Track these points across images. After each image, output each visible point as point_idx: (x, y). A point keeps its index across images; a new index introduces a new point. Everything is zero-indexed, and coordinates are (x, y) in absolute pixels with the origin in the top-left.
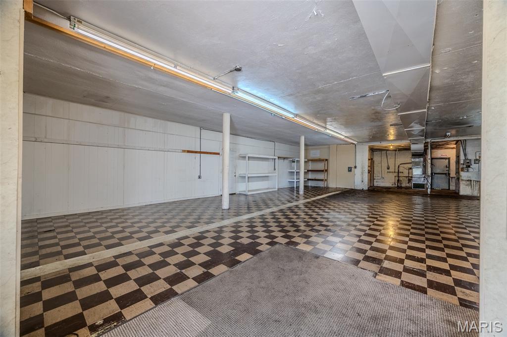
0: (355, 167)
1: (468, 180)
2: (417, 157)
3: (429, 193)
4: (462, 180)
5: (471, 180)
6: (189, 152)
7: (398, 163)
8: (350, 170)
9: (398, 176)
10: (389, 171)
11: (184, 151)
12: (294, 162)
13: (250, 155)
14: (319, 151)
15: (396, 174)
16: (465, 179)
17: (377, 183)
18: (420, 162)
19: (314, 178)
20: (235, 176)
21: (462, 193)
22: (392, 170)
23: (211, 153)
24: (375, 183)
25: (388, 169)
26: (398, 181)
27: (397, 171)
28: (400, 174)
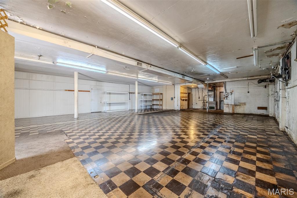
0: (175, 98)
1: (227, 104)
2: (211, 91)
3: (207, 111)
4: (225, 104)
5: (228, 104)
6: (69, 90)
7: (204, 95)
8: (172, 99)
9: (204, 103)
10: (199, 99)
11: (66, 90)
12: (142, 95)
13: (107, 92)
14: (159, 89)
15: (203, 101)
16: (226, 103)
17: (194, 107)
18: (212, 94)
19: (157, 104)
20: (101, 103)
21: (225, 111)
22: (201, 99)
23: (84, 91)
24: (193, 106)
25: (199, 98)
26: (204, 105)
27: (203, 100)
28: (205, 101)
